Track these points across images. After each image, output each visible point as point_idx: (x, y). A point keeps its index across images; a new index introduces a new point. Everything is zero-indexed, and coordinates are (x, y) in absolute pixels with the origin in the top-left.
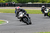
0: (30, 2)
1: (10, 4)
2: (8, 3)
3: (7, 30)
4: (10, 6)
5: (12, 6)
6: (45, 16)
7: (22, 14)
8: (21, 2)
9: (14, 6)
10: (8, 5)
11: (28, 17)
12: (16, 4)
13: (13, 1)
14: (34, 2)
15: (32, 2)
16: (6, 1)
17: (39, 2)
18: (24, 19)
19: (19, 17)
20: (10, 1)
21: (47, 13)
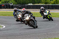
0: (30, 3)
1: (7, 5)
2: (5, 5)
3: (3, 36)
4: (7, 8)
5: (10, 8)
6: (44, 19)
7: (28, 16)
8: (20, 3)
9: (12, 7)
10: (4, 6)
11: (34, 20)
12: (14, 5)
13: (10, 2)
14: (35, 4)
15: (33, 3)
16: (2, 2)
17: (41, 3)
18: (30, 22)
19: (25, 20)
20: (8, 2)
21: (47, 16)
